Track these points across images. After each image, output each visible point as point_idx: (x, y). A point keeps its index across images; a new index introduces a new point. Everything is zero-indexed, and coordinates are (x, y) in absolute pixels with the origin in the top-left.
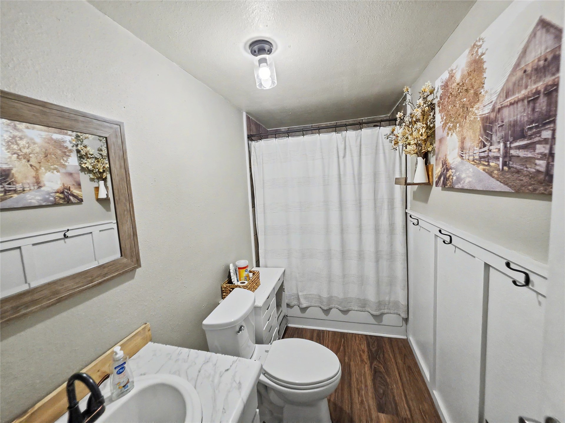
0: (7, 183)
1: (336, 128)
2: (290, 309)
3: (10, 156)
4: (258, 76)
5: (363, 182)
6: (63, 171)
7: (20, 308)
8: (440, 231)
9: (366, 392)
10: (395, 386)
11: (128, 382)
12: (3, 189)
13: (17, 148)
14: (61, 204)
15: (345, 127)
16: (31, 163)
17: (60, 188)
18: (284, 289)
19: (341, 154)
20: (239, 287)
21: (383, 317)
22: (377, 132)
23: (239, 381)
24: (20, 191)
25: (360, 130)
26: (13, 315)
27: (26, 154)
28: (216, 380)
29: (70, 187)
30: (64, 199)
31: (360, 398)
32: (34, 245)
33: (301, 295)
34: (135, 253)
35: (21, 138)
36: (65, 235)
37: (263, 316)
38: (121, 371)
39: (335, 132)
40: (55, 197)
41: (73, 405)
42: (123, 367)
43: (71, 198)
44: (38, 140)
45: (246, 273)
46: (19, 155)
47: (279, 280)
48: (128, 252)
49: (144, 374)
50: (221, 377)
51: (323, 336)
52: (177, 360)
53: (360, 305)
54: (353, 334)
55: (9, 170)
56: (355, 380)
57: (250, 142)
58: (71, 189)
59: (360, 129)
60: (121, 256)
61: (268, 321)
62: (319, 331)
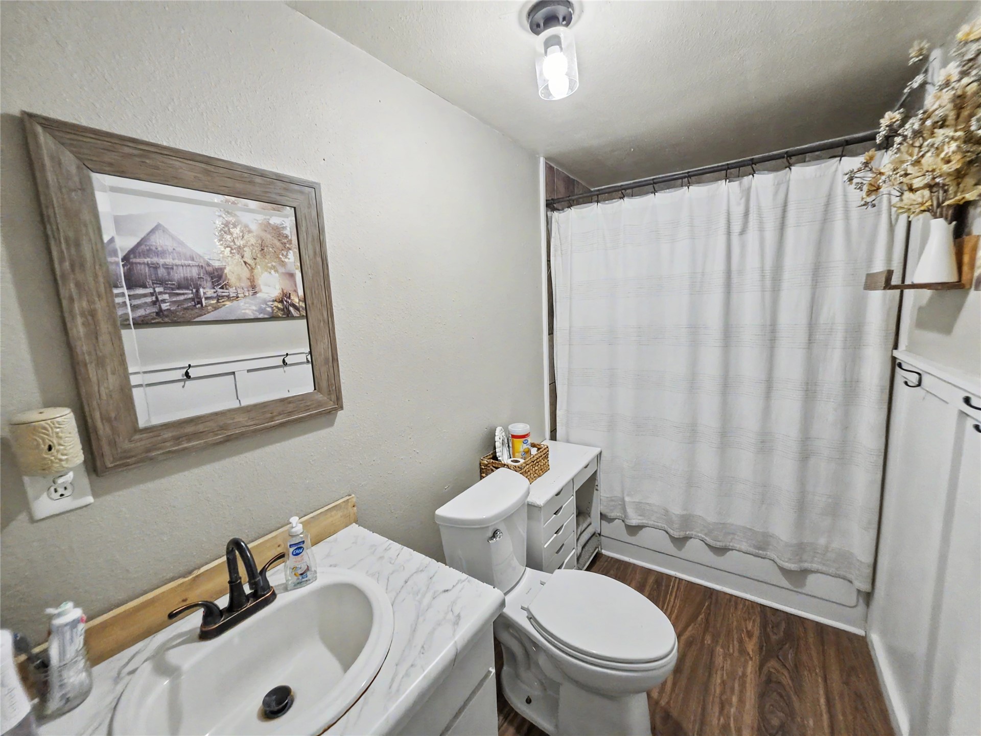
0: (220, 286)
1: (730, 172)
2: (607, 523)
3: (223, 249)
4: (541, 74)
5: (785, 285)
6: (281, 270)
7: (181, 440)
8: (967, 401)
9: (740, 712)
10: (811, 723)
11: (308, 569)
12: (215, 295)
13: (229, 240)
14: (279, 317)
15: (750, 166)
16: (246, 260)
17: (278, 295)
18: (597, 485)
19: (736, 227)
20: (508, 467)
21: (806, 578)
22: (833, 168)
23: (459, 614)
24: (233, 297)
25: (788, 169)
26: (174, 447)
27: (239, 247)
28: (426, 601)
29: (290, 294)
30: (283, 310)
31: (722, 719)
32: (249, 371)
33: (629, 502)
34: (334, 388)
35: (235, 226)
36: (284, 361)
37: (544, 524)
38: (298, 551)
39: (724, 181)
40: (273, 307)
41: (234, 580)
42: (301, 548)
43: (291, 309)
44: (253, 227)
45: (525, 446)
46: (232, 249)
47: (586, 467)
48: (324, 384)
49: (335, 566)
50: (434, 598)
51: (668, 586)
52: (381, 558)
53: (754, 542)
54: (731, 595)
55: (222, 270)
56: (719, 681)
57: (549, 213)
58: (292, 297)
59: (786, 167)
60: (315, 389)
61: (555, 535)
62: (661, 575)
